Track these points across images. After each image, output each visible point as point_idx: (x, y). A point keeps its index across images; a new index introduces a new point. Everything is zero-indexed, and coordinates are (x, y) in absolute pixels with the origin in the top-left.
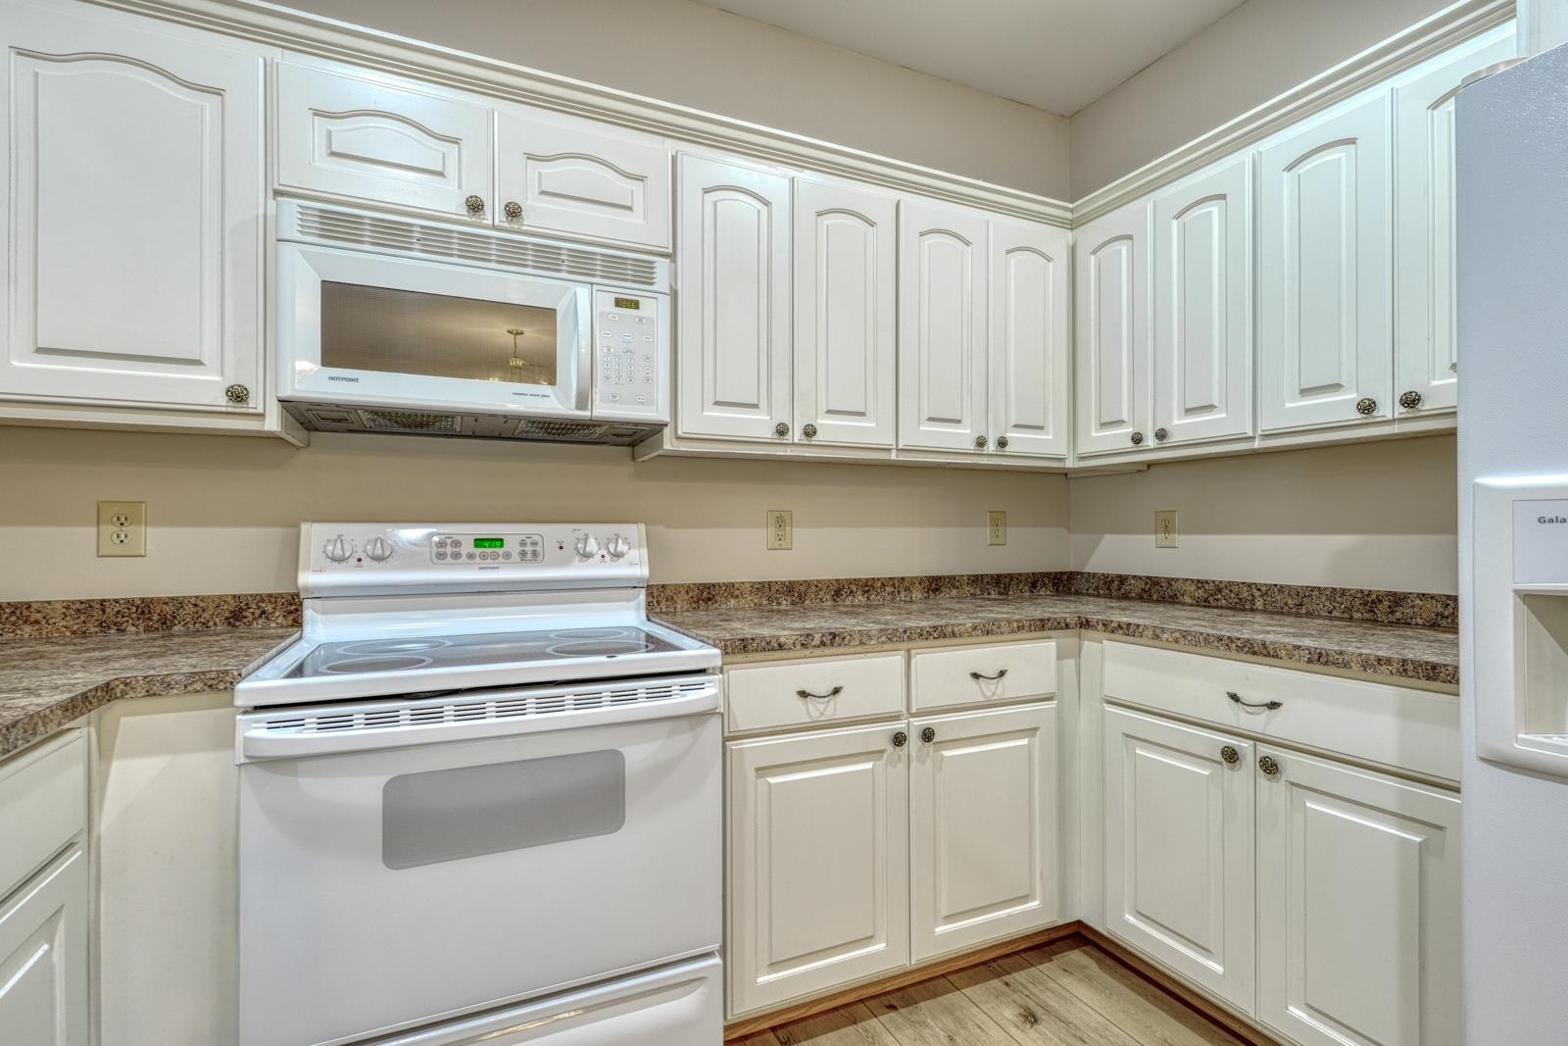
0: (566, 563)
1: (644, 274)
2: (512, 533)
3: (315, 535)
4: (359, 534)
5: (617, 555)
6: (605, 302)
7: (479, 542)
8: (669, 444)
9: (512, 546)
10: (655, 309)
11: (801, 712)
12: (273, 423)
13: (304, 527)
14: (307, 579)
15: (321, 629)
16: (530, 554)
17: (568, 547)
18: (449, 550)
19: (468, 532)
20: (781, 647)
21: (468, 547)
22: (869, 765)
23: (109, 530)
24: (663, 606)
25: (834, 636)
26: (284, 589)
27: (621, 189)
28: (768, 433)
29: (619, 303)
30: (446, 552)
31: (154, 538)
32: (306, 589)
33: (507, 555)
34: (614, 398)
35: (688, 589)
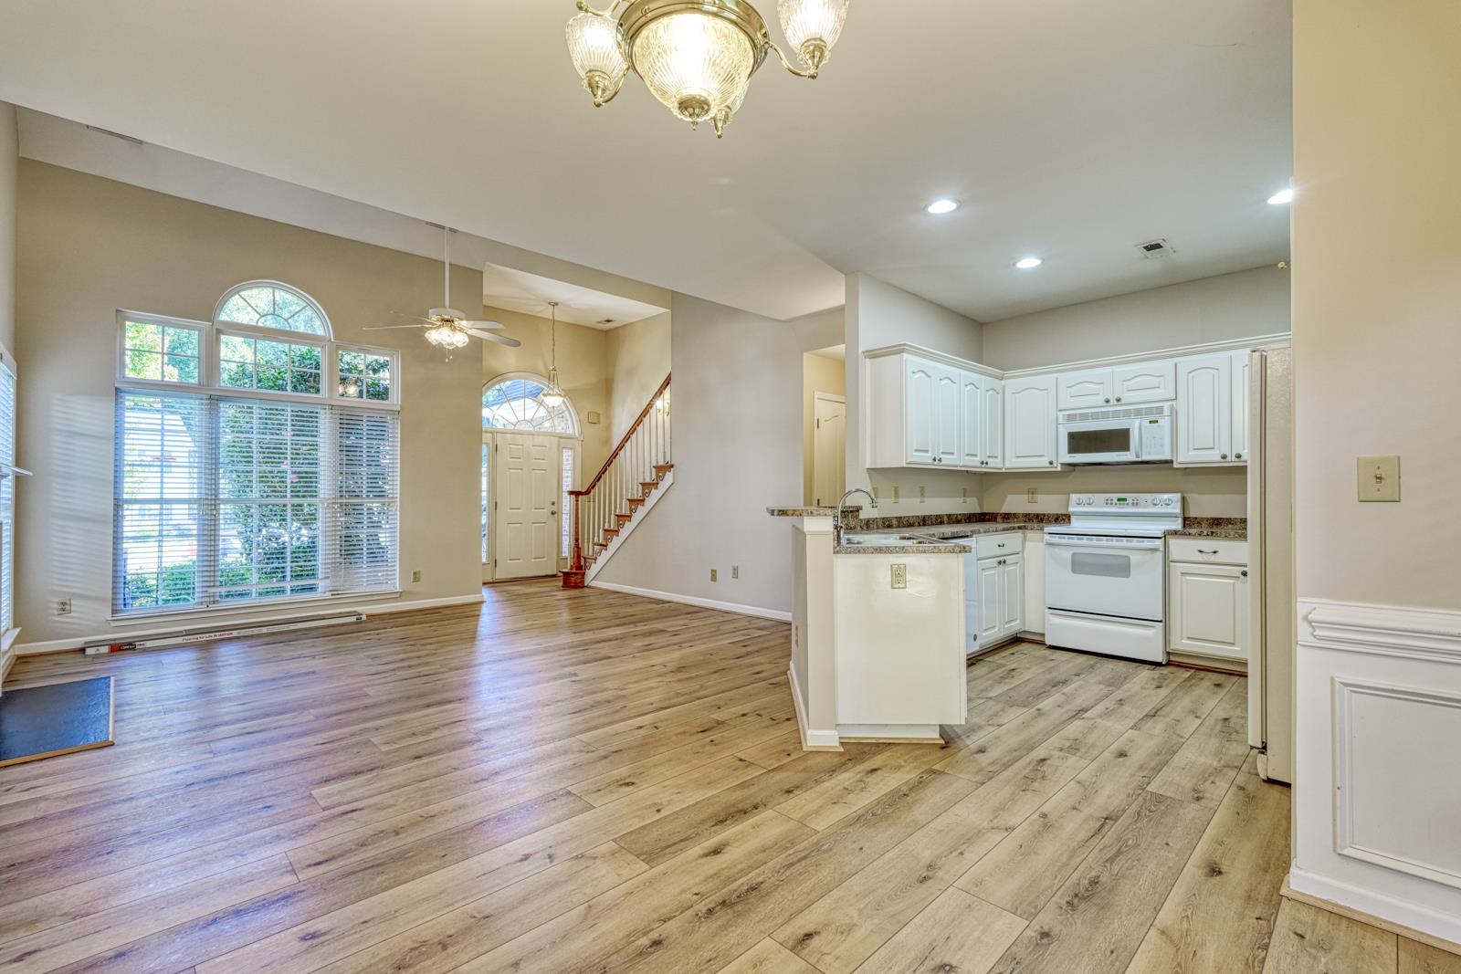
0: (1148, 507)
1: (1160, 411)
2: (1130, 497)
3: (1074, 497)
4: (1084, 497)
5: (1168, 505)
6: (1146, 423)
7: (1119, 500)
8: (1175, 466)
9: (1129, 501)
10: (1165, 422)
11: (1200, 557)
12: (1059, 469)
13: (1071, 495)
14: (1071, 510)
15: (1077, 525)
16: (1135, 504)
17: (1149, 501)
18: (1109, 502)
19: (1115, 496)
20: (1190, 534)
21: (1115, 501)
22: (1232, 581)
23: (1030, 495)
24: (1196, 525)
25: (1213, 533)
26: (1065, 513)
27: (1154, 381)
28: (1219, 459)
29: (1151, 422)
30: (1108, 503)
31: (1039, 497)
32: (1073, 513)
33: (1128, 504)
34: (1149, 454)
35: (1208, 519)
